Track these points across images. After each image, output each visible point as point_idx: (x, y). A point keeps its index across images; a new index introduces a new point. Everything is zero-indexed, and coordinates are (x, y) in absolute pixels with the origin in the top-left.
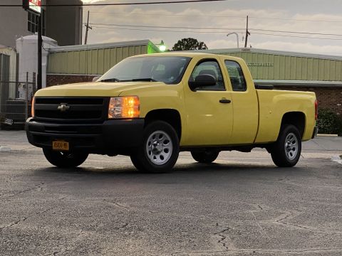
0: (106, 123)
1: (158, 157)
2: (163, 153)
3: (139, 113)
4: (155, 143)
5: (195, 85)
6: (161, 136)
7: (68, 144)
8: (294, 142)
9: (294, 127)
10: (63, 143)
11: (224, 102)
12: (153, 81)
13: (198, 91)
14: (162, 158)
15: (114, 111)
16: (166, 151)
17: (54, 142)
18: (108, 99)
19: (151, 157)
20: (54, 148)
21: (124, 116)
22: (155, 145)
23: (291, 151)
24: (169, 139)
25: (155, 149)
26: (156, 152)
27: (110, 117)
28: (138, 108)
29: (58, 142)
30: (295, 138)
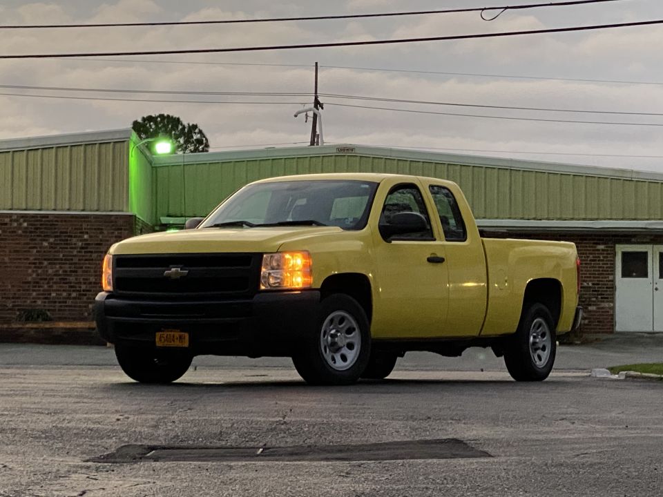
0: (257, 298)
1: (338, 357)
2: (345, 351)
3: (310, 280)
4: (333, 332)
5: (389, 231)
6: (342, 320)
7: (187, 335)
8: (543, 335)
9: (543, 307)
10: (177, 334)
11: (435, 260)
12: (319, 224)
13: (393, 242)
14: (344, 358)
15: (269, 277)
16: (350, 346)
17: (158, 335)
18: (260, 256)
19: (328, 356)
20: (159, 344)
21: (287, 285)
22: (333, 336)
23: (539, 352)
24: (354, 324)
25: (333, 344)
26: (335, 348)
27: (263, 288)
28: (309, 271)
29: (165, 334)
30: (545, 328)
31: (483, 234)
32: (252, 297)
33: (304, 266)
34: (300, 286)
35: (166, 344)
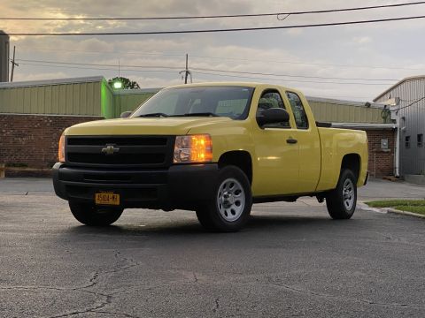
0: (172, 169)
1: (229, 211)
2: (234, 207)
3: (210, 156)
4: (225, 193)
5: (263, 122)
6: (232, 184)
7: (118, 196)
8: (350, 189)
9: (351, 172)
10: (111, 195)
11: (292, 142)
12: (214, 116)
13: (266, 129)
14: (233, 212)
15: (180, 154)
16: (237, 203)
17: (97, 195)
18: (173, 137)
19: (222, 211)
20: (97, 202)
21: (194, 159)
22: (225, 196)
23: (348, 200)
24: (241, 188)
25: (226, 202)
26: (227, 204)
27: (175, 161)
28: (210, 150)
29: (103, 194)
30: (351, 185)
31: (318, 125)
32: (168, 168)
33: (207, 145)
34: (204, 160)
35: (103, 202)
